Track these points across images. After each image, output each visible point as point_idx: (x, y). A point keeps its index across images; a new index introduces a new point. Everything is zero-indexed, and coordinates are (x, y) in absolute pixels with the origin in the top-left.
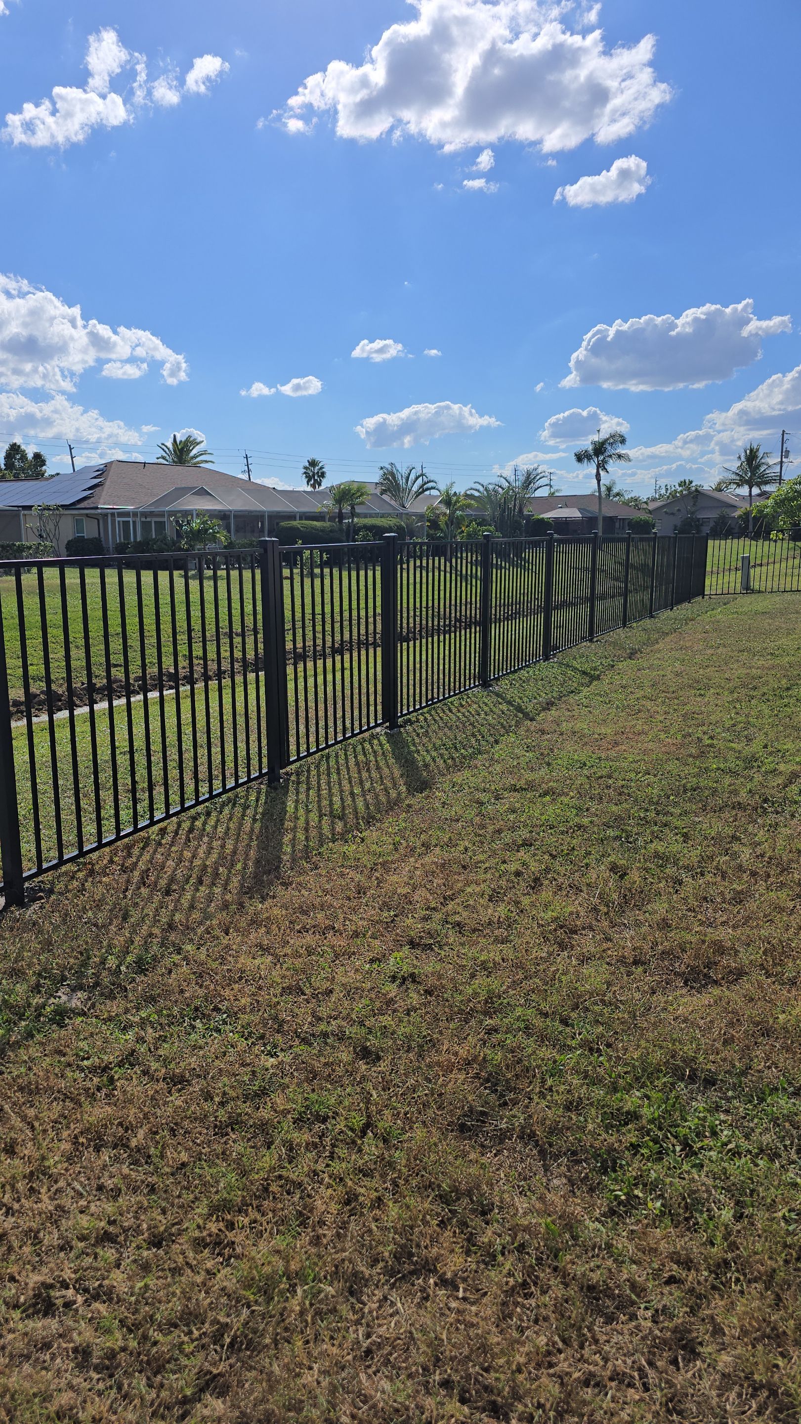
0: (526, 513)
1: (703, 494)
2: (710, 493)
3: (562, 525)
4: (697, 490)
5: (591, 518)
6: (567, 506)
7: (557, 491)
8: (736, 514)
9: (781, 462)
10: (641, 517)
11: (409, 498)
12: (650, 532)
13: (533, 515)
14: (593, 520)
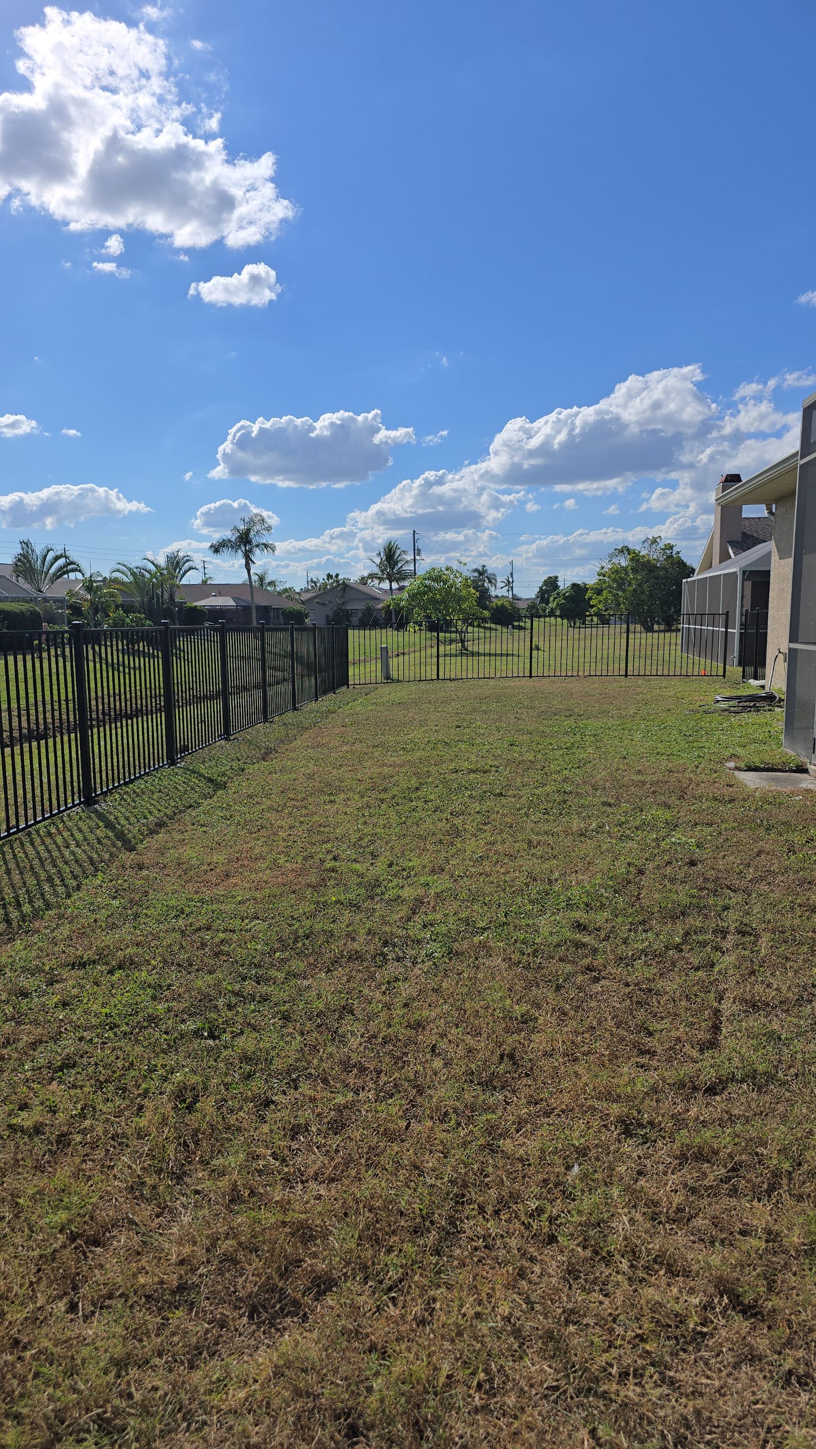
0: (177, 600)
1: (350, 587)
2: (356, 586)
3: (216, 613)
4: (344, 583)
5: (245, 607)
6: (221, 595)
7: (210, 578)
8: (380, 606)
9: (415, 559)
10: (295, 608)
11: (46, 581)
12: (303, 622)
13: (185, 603)
14: (246, 609)
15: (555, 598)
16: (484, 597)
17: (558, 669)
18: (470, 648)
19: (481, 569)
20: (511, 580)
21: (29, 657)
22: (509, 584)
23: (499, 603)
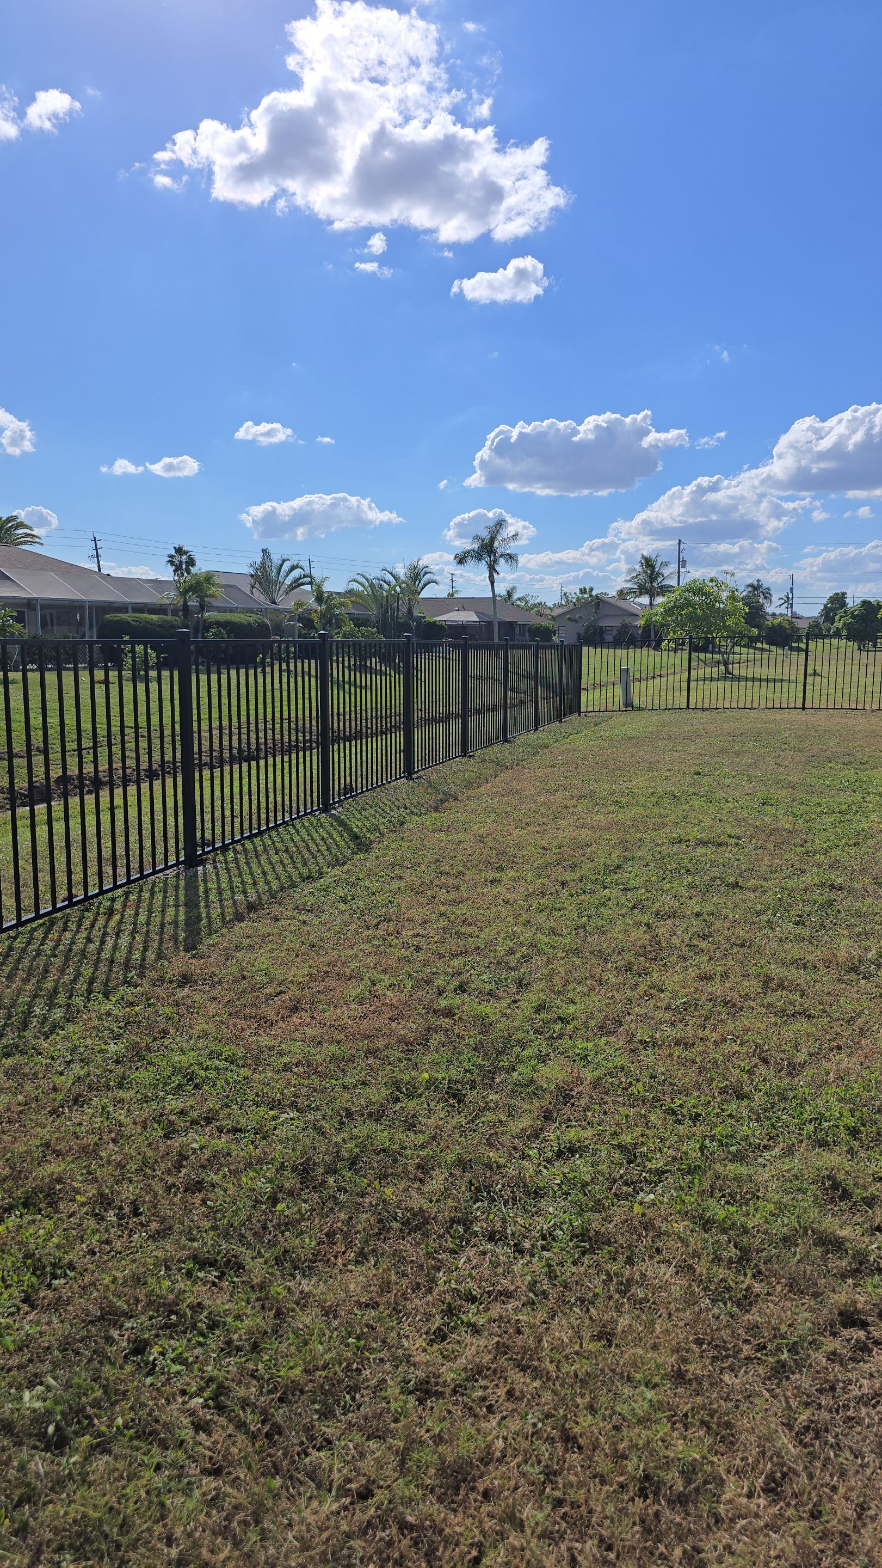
0: (416, 614)
1: (606, 602)
2: (613, 601)
3: (458, 630)
4: (599, 598)
5: (487, 623)
6: (465, 609)
7: (456, 592)
8: (638, 623)
9: (679, 572)
10: (543, 624)
11: (281, 592)
12: (550, 640)
13: (425, 617)
14: (489, 624)
15: (841, 617)
16: (755, 614)
17: (839, 700)
18: (736, 672)
19: (755, 583)
20: (790, 596)
21: (251, 672)
22: (788, 601)
23: (776, 622)
